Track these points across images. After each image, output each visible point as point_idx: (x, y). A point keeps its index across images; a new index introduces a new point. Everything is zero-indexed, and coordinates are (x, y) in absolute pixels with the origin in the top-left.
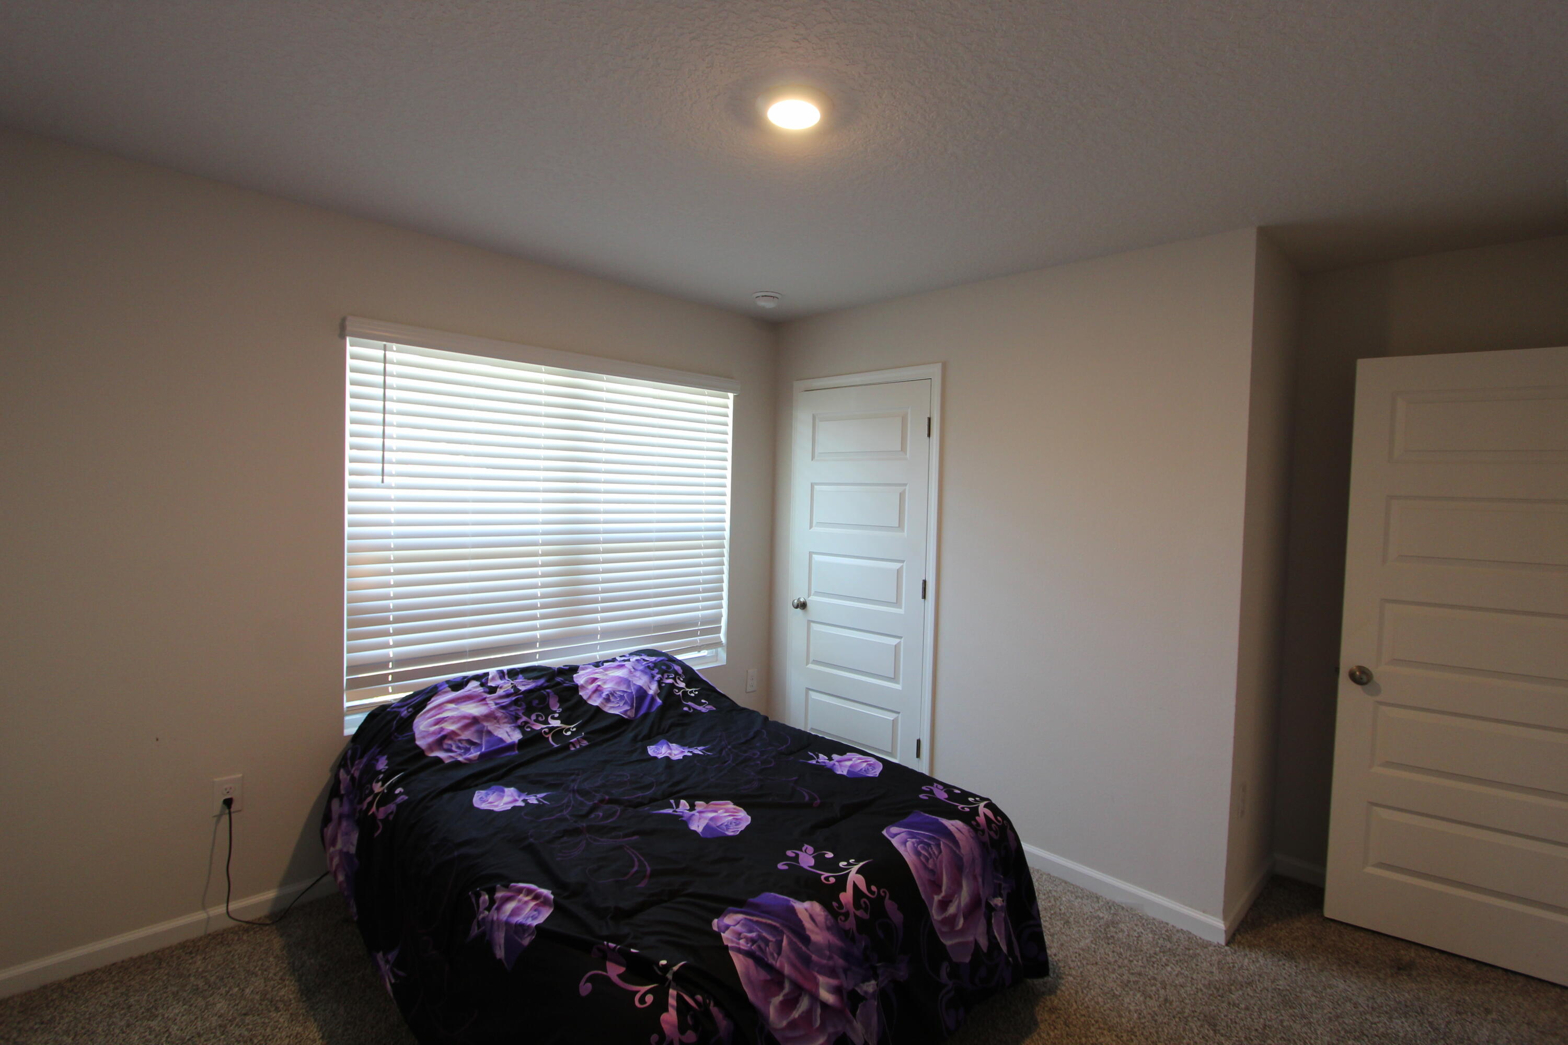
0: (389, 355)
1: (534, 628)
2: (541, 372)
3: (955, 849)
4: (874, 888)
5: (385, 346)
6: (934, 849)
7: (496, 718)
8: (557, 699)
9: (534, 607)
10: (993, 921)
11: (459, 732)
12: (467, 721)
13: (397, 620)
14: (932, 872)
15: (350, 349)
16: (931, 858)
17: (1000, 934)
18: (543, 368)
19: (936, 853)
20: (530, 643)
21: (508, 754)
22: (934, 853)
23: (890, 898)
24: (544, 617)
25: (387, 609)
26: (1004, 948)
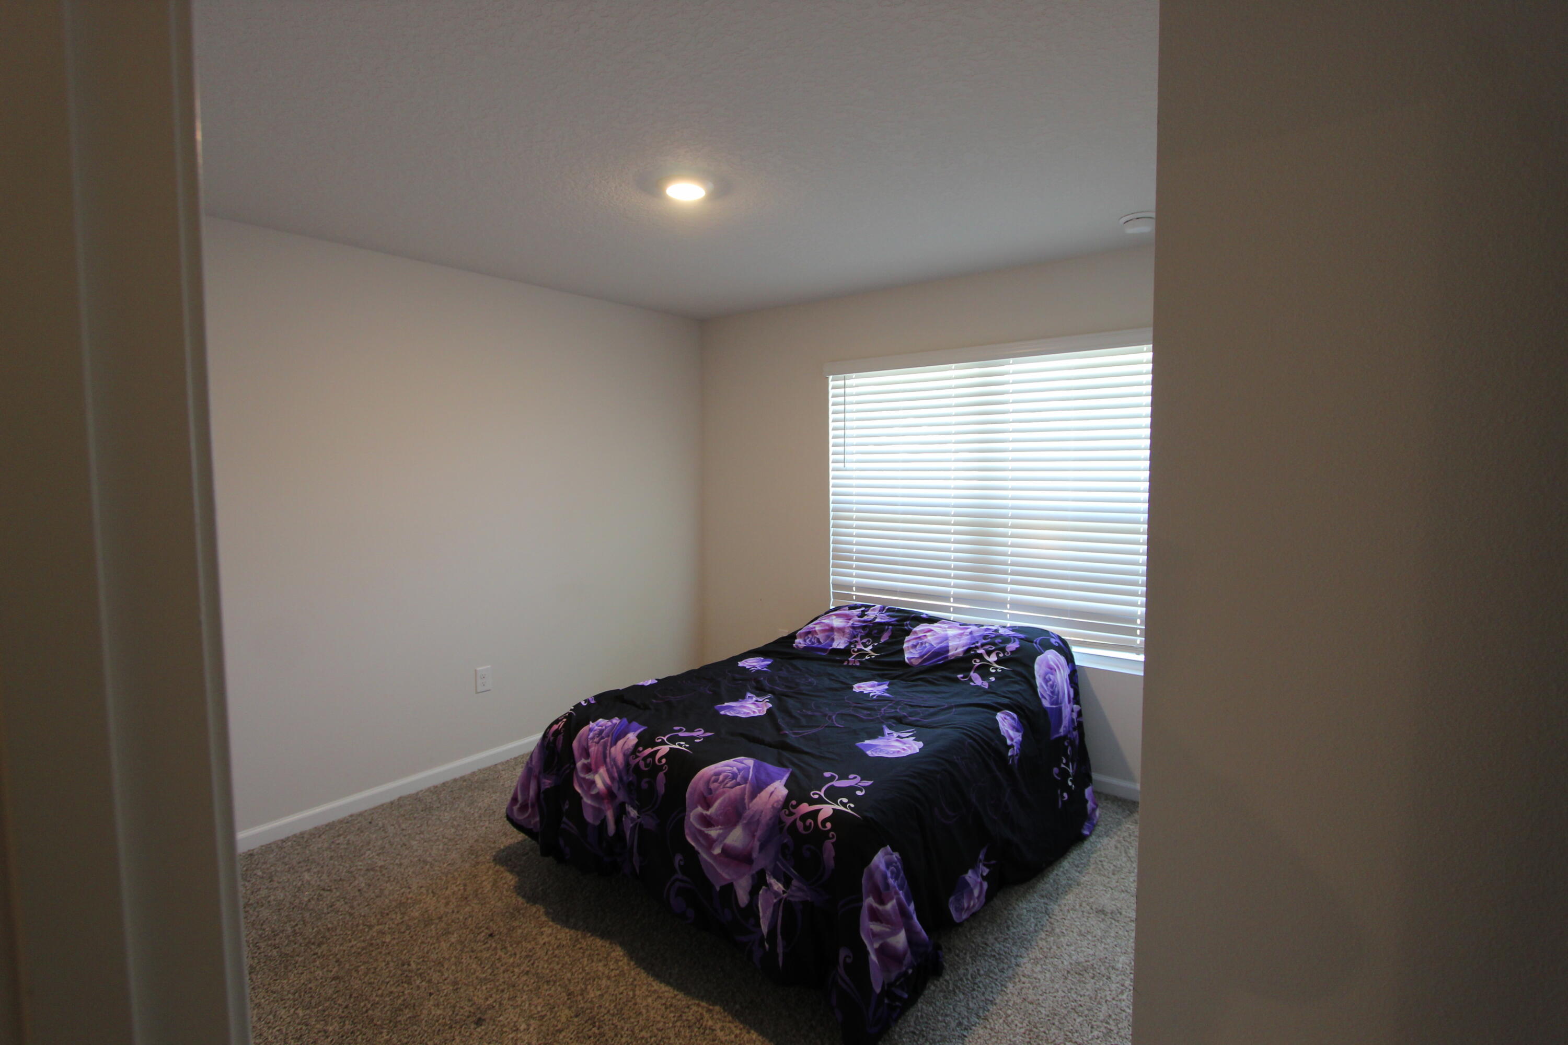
0: (848, 382)
1: (948, 585)
2: (951, 369)
3: (746, 797)
4: (664, 761)
5: (845, 377)
6: (731, 782)
7: (844, 632)
8: (889, 635)
9: (948, 568)
10: (761, 892)
11: (818, 633)
12: (827, 628)
13: (858, 560)
14: (710, 791)
15: (831, 384)
16: (719, 783)
17: (764, 912)
18: (953, 366)
19: (728, 785)
20: (945, 597)
21: (819, 653)
22: (727, 783)
23: (665, 774)
24: (956, 577)
25: (851, 551)
26: (765, 929)
